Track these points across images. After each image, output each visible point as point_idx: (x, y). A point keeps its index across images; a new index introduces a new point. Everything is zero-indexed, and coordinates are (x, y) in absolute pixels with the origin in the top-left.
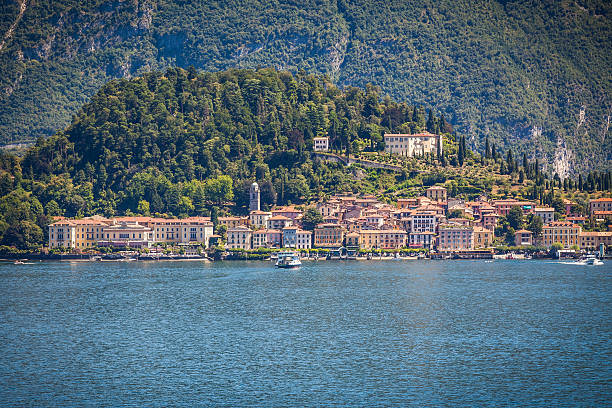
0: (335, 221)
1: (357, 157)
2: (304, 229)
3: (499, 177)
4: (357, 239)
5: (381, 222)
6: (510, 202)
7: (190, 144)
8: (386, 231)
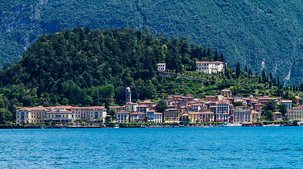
0: (174, 108)
1: (181, 74)
2: (157, 112)
3: (259, 85)
4: (187, 117)
5: (199, 108)
6: (266, 97)
7: (90, 67)
8: (203, 113)
